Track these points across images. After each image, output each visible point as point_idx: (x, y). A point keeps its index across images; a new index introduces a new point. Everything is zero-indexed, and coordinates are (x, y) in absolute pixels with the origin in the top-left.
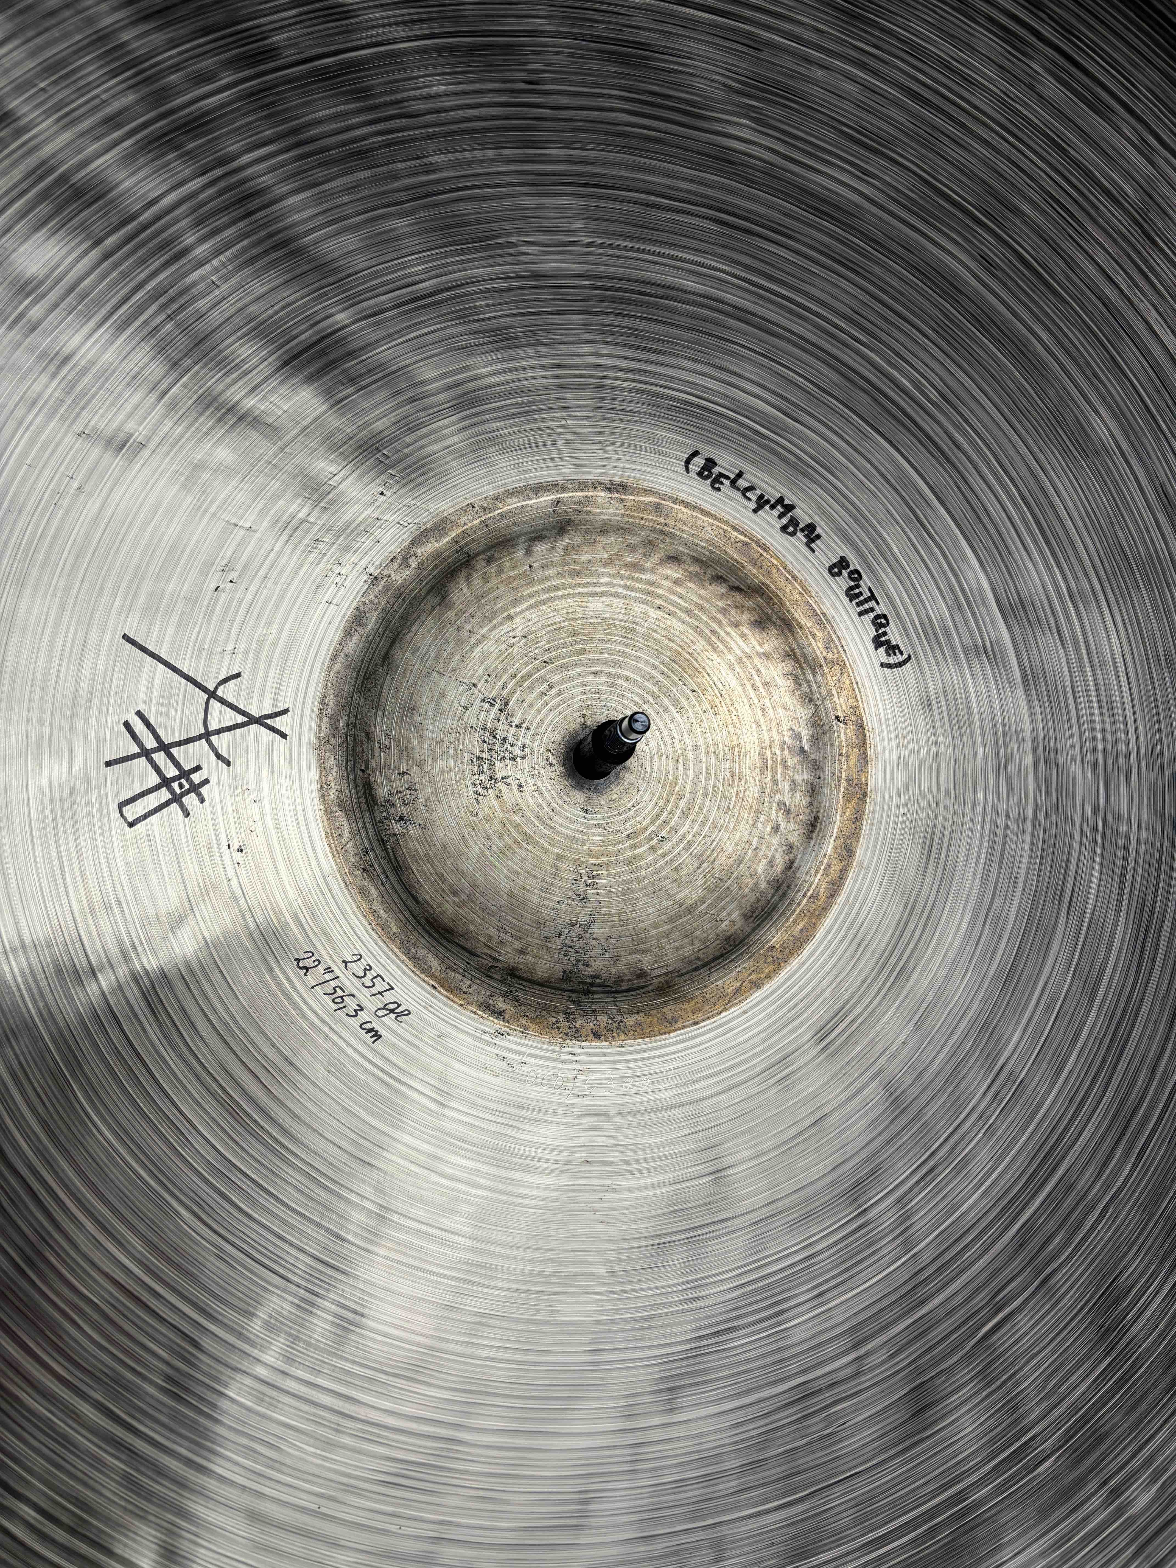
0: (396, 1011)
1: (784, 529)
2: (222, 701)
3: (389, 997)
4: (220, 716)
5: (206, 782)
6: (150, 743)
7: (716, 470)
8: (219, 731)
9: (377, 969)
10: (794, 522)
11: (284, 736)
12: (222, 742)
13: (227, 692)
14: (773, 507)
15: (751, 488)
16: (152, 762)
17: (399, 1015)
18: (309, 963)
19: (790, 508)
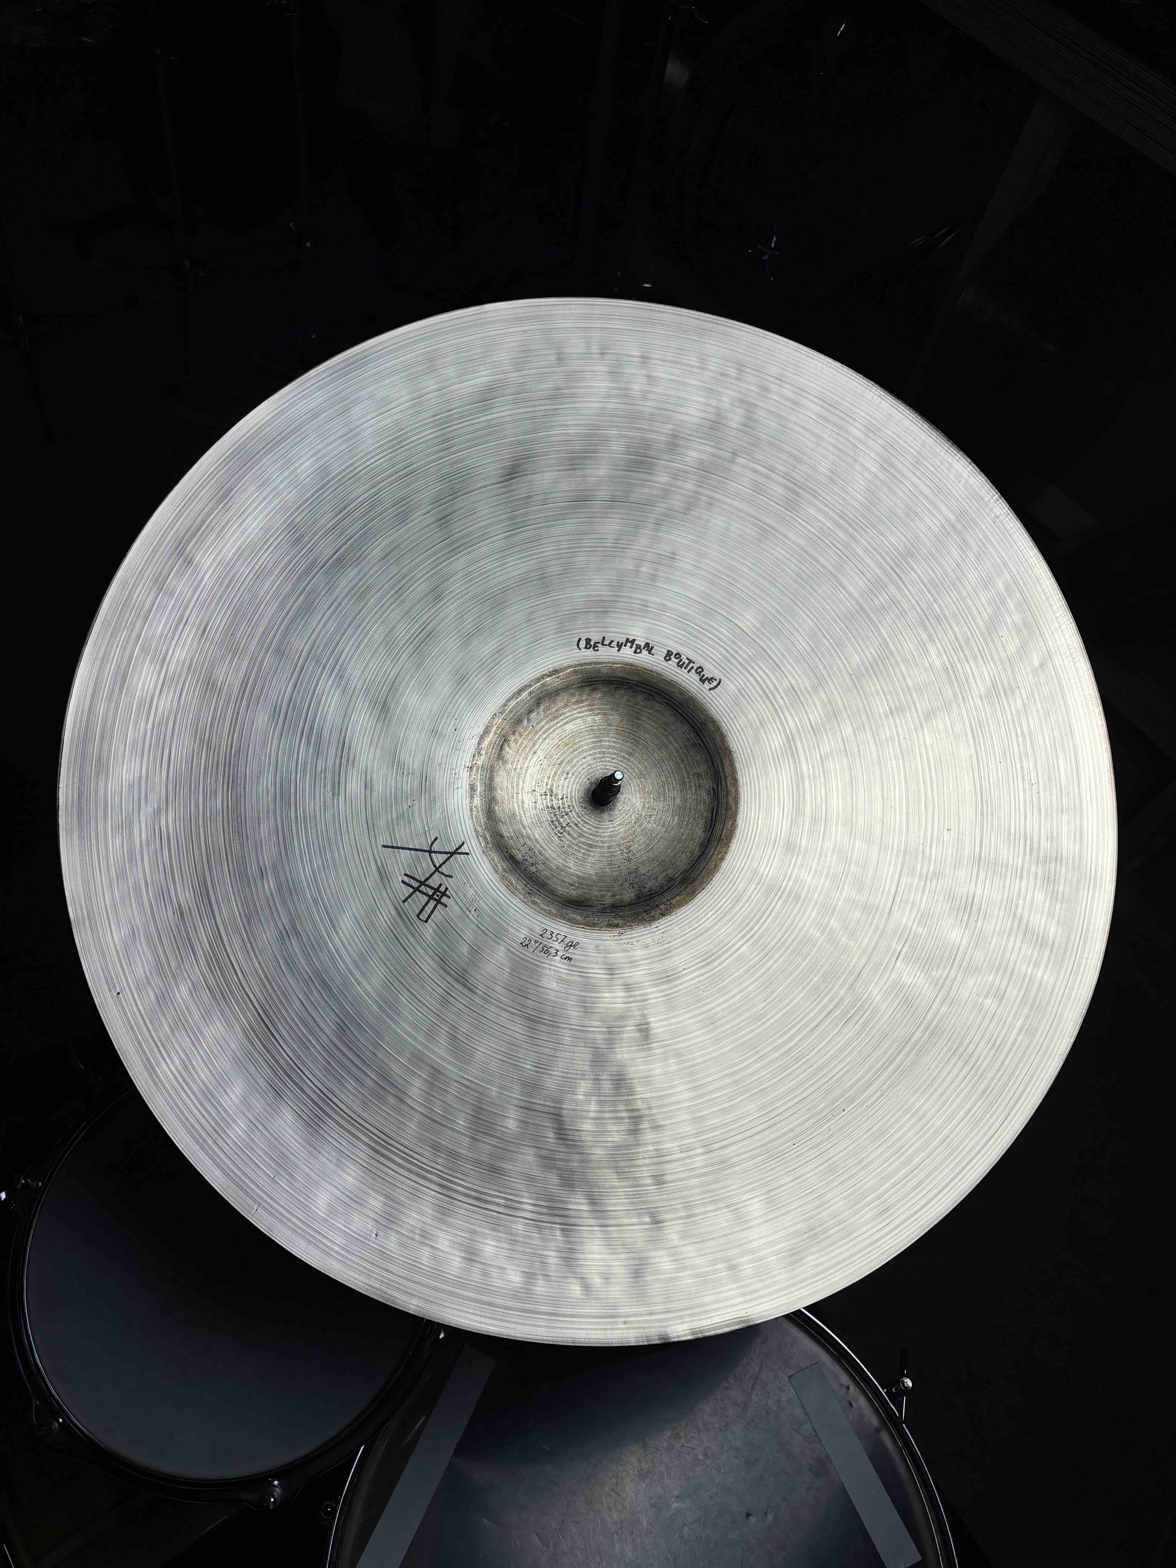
0: (572, 945)
1: (635, 652)
2: (435, 852)
3: (567, 941)
4: (440, 858)
5: (447, 889)
6: (416, 884)
7: (592, 643)
8: (440, 866)
9: (556, 932)
10: (638, 647)
11: (467, 854)
12: (444, 869)
13: (435, 847)
14: (625, 646)
15: (612, 642)
16: (420, 892)
17: (575, 946)
18: (527, 942)
19: (633, 642)
